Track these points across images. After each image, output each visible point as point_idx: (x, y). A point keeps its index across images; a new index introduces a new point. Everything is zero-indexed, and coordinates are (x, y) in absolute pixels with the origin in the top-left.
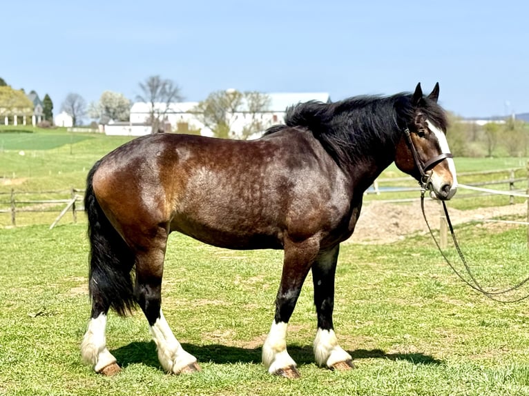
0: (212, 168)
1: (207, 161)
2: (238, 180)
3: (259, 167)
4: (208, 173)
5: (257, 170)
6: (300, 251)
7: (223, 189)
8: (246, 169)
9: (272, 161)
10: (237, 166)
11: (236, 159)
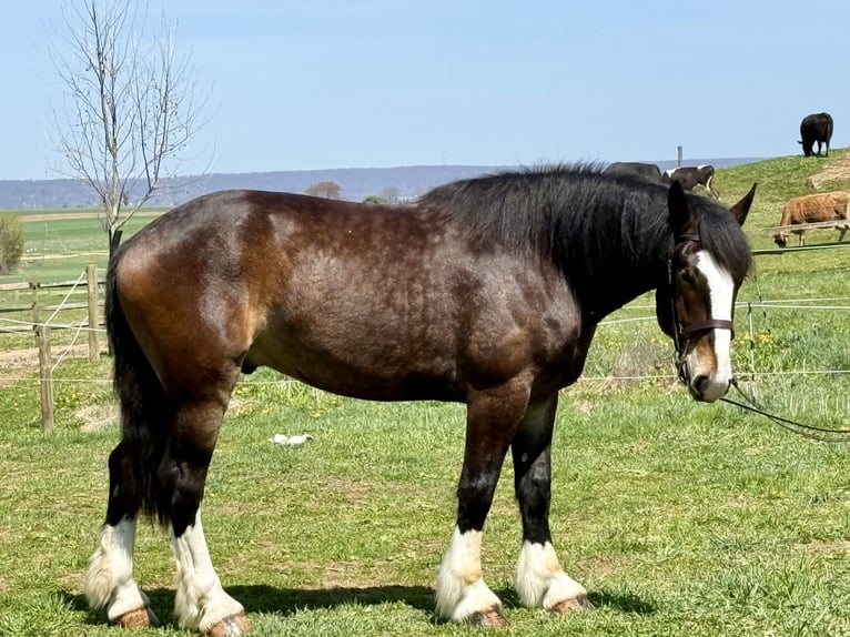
0: (337, 253)
1: (327, 239)
2: (385, 276)
3: (421, 253)
4: (329, 262)
5: (418, 257)
6: (497, 402)
7: (356, 290)
8: (397, 257)
9: (442, 241)
10: (381, 250)
11: (380, 237)
